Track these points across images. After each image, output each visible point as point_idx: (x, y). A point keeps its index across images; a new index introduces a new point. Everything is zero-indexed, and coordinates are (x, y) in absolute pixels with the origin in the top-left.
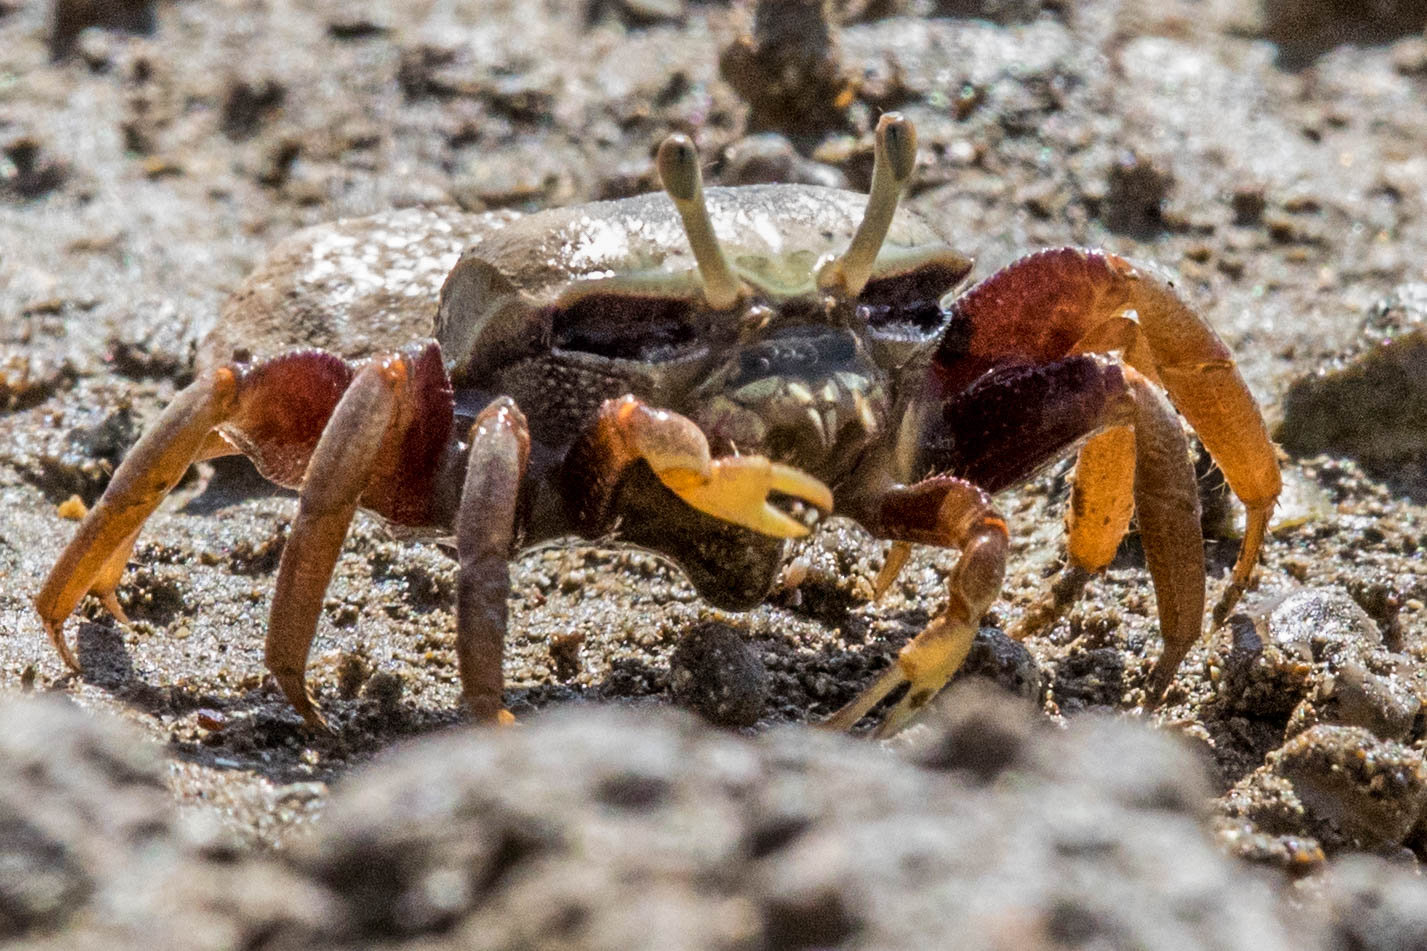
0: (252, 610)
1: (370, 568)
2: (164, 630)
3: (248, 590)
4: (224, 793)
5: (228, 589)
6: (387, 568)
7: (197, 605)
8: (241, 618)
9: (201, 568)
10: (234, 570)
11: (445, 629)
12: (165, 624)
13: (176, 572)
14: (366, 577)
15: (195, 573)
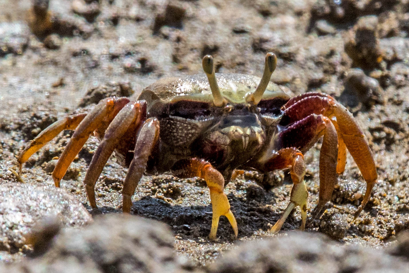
0: (201, 197)
1: (235, 187)
2: (175, 201)
3: (200, 191)
4: (190, 249)
5: (194, 190)
6: (240, 187)
7: (185, 194)
8: (197, 199)
9: (187, 184)
10: (196, 185)
11: (256, 205)
12: (176, 199)
13: (180, 185)
14: (234, 189)
15: (185, 185)
